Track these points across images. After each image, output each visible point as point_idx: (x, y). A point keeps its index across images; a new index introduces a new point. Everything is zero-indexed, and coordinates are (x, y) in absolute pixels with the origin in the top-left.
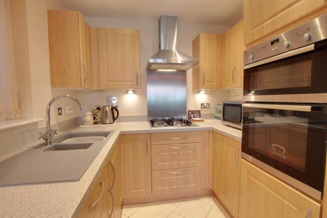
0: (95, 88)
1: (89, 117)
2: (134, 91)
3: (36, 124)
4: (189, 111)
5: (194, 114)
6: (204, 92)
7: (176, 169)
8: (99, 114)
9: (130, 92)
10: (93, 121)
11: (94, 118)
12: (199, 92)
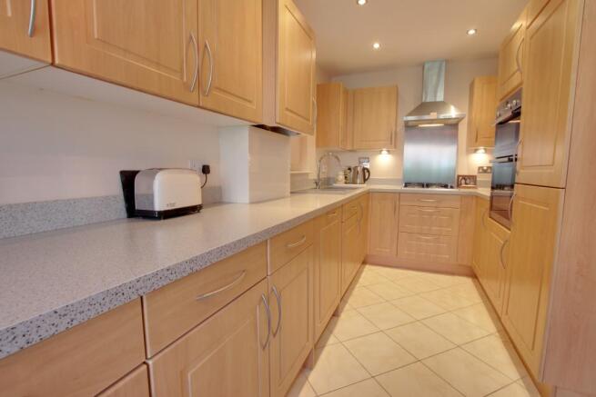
0: (349, 148)
1: (341, 177)
2: (388, 151)
3: (307, 174)
4: (459, 176)
5: (465, 180)
6: (483, 151)
7: (426, 235)
8: (351, 175)
9: (384, 152)
10: (344, 181)
11: (346, 177)
12: (476, 151)
